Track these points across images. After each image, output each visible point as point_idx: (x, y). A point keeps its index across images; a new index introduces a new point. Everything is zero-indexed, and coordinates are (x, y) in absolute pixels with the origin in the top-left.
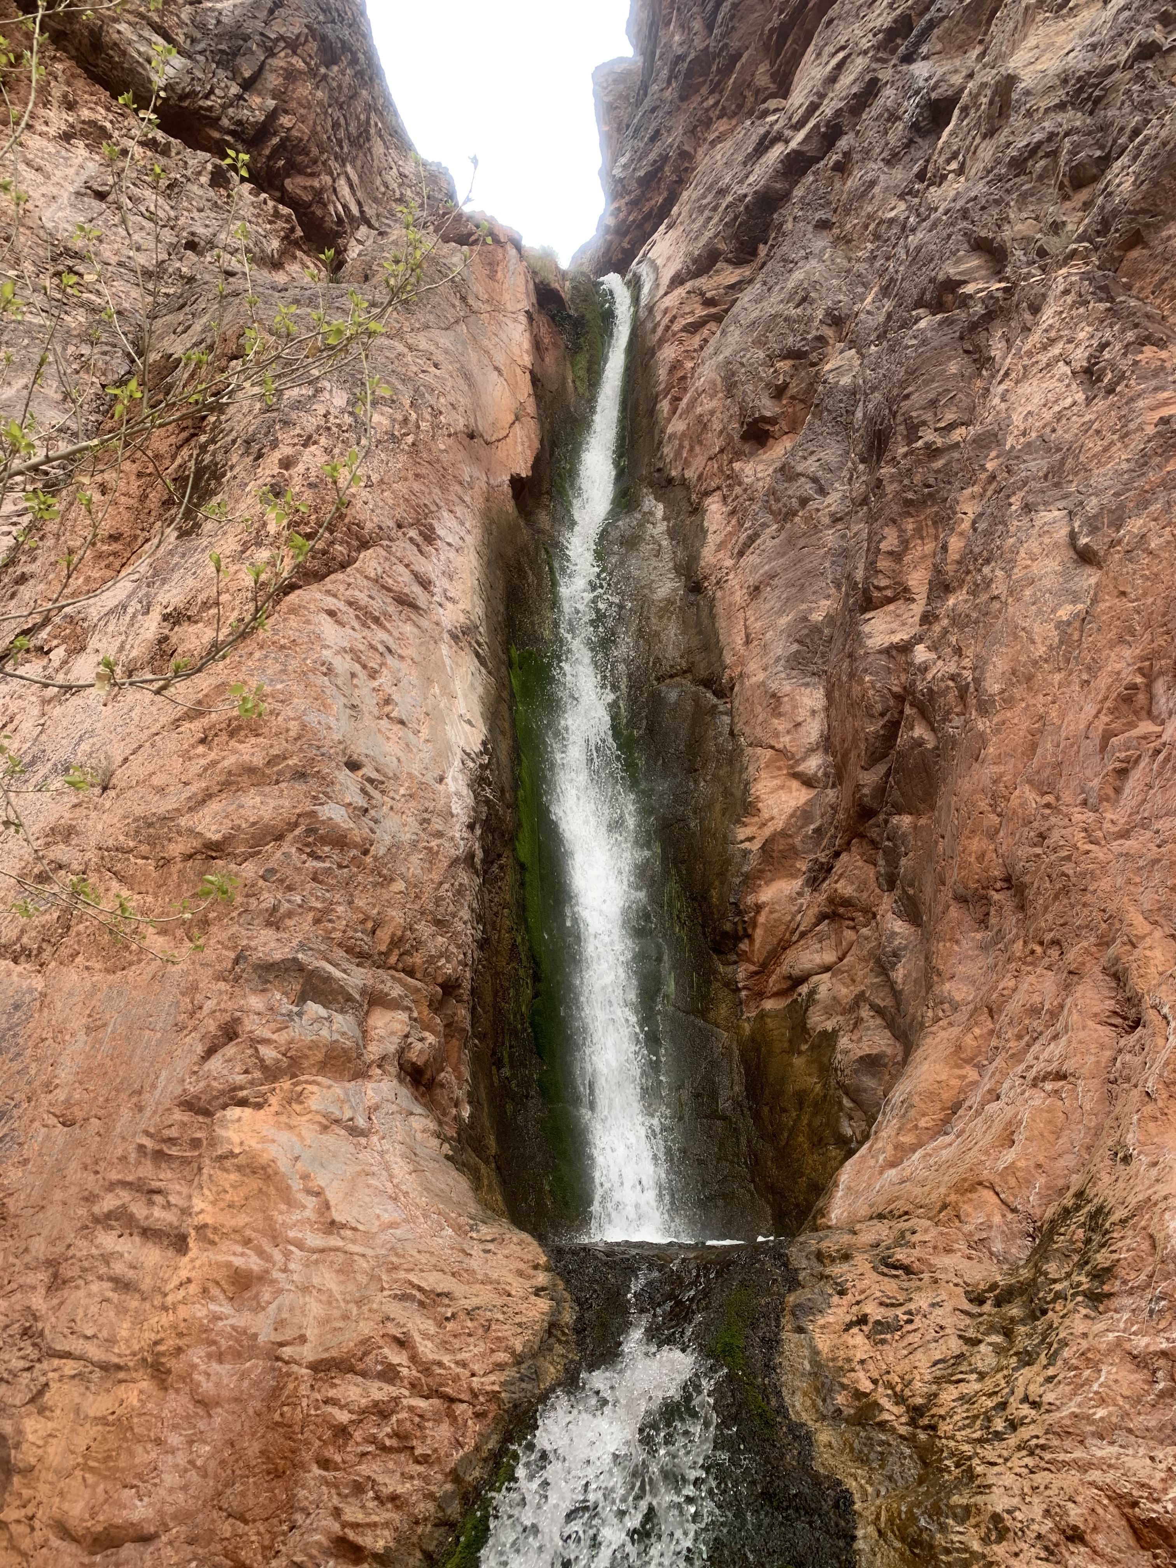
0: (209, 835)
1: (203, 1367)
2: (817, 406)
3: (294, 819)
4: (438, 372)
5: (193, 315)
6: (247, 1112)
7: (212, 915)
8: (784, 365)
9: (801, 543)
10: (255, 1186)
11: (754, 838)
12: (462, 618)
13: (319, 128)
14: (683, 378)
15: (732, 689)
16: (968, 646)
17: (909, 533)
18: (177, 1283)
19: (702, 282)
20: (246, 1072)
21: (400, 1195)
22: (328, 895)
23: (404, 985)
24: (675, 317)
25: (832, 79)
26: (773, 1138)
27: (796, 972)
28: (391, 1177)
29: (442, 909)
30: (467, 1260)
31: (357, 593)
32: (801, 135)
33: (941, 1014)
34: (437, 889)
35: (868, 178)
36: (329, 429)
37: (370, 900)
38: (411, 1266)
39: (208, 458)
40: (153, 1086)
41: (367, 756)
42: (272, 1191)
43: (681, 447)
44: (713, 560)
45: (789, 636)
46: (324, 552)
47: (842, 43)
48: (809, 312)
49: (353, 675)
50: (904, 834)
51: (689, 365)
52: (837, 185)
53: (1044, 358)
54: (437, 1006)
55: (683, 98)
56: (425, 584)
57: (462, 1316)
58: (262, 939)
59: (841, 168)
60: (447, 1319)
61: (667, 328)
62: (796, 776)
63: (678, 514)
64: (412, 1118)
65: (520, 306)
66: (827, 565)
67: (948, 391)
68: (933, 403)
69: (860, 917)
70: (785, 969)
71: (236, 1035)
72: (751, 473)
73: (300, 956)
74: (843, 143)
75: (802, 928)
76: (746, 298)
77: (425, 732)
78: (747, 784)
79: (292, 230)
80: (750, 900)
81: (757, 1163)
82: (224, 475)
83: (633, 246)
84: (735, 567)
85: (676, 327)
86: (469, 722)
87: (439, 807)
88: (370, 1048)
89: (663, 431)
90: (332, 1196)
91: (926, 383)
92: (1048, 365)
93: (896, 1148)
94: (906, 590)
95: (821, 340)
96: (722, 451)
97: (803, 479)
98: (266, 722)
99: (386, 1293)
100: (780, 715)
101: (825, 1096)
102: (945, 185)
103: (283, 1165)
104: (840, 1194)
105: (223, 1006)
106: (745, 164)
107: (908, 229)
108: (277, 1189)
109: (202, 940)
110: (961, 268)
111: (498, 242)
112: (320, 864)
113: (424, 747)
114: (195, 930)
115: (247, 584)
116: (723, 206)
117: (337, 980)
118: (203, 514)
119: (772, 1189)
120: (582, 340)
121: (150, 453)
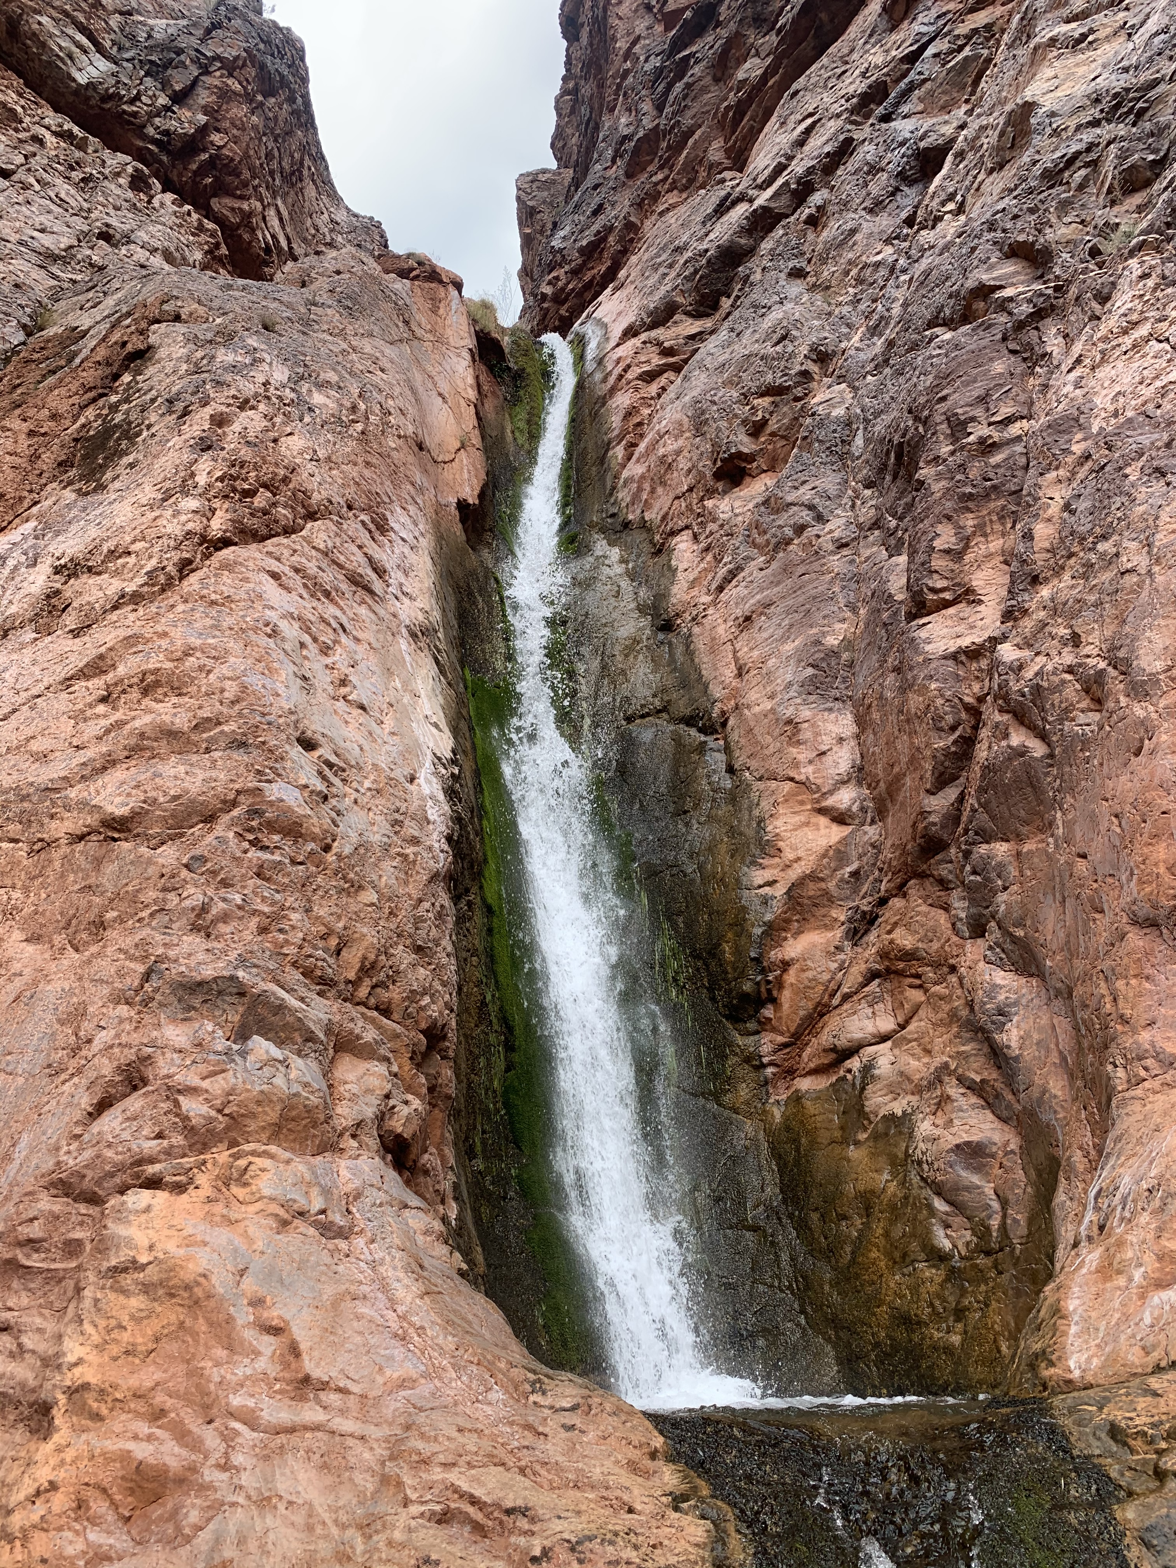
0: (110, 809)
2: (805, 438)
3: (231, 797)
4: (385, 376)
5: (105, 293)
6: (161, 1197)
7: (111, 915)
8: (764, 402)
9: (801, 570)
10: (173, 1318)
11: (775, 881)
12: (421, 617)
13: (252, 152)
14: (640, 424)
15: (724, 724)
16: (1088, 633)
17: (970, 530)
18: (31, 1491)
19: (659, 333)
20: (160, 1136)
21: (411, 1331)
22: (278, 897)
23: (379, 1027)
24: (629, 366)
25: (801, 143)
26: (830, 1253)
27: (842, 1042)
28: (393, 1303)
29: (422, 933)
30: (540, 1444)
31: (304, 560)
32: (770, 192)
33: (1143, 1073)
34: (415, 907)
35: (848, 226)
36: (268, 398)
37: (334, 909)
38: (451, 1459)
39: (119, 418)
40: (7, 1158)
41: (323, 734)
42: (202, 1326)
43: (640, 489)
44: (686, 598)
45: (800, 661)
46: (265, 512)
47: (811, 110)
48: (790, 349)
49: (302, 645)
50: (1001, 865)
51: (646, 411)
52: (811, 236)
53: (1127, 341)
54: (420, 1059)
55: (630, 175)
56: (380, 572)
57: (562, 1554)
58: (185, 948)
59: (813, 222)
60: (534, 1560)
61: (620, 377)
62: (822, 811)
63: (638, 556)
64: (407, 1213)
65: (462, 343)
66: (837, 589)
67: (1001, 386)
68: (983, 400)
69: (929, 973)
70: (825, 1038)
71: (145, 1082)
72: (727, 508)
73: (240, 974)
74: (817, 198)
75: (845, 989)
76: (711, 344)
77: (389, 723)
78: (761, 821)
79: (217, 246)
80: (775, 955)
81: (808, 1287)
82: (138, 434)
83: (571, 313)
84: (714, 603)
85: (630, 375)
86: (436, 726)
87: (412, 809)
88: (339, 1110)
89: (616, 477)
90: (299, 1333)
91: (966, 384)
92: (1134, 346)
94: (969, 591)
95: (806, 375)
96: (691, 490)
97: (795, 508)
98: (192, 679)
99: (415, 1509)
100: (799, 743)
101: (906, 1198)
102: (940, 226)
103: (221, 1282)
104: (1073, 1329)
105: (124, 1039)
106: (704, 223)
107: (897, 271)
108: (211, 1324)
109: (94, 949)
110: (996, 274)
111: (441, 282)
112: (266, 856)
113: (391, 740)
114: (84, 936)
115: (169, 530)
116: (682, 262)
117: (293, 1011)
118: (109, 475)
119: (834, 1322)
120: (522, 393)
121: (46, 412)
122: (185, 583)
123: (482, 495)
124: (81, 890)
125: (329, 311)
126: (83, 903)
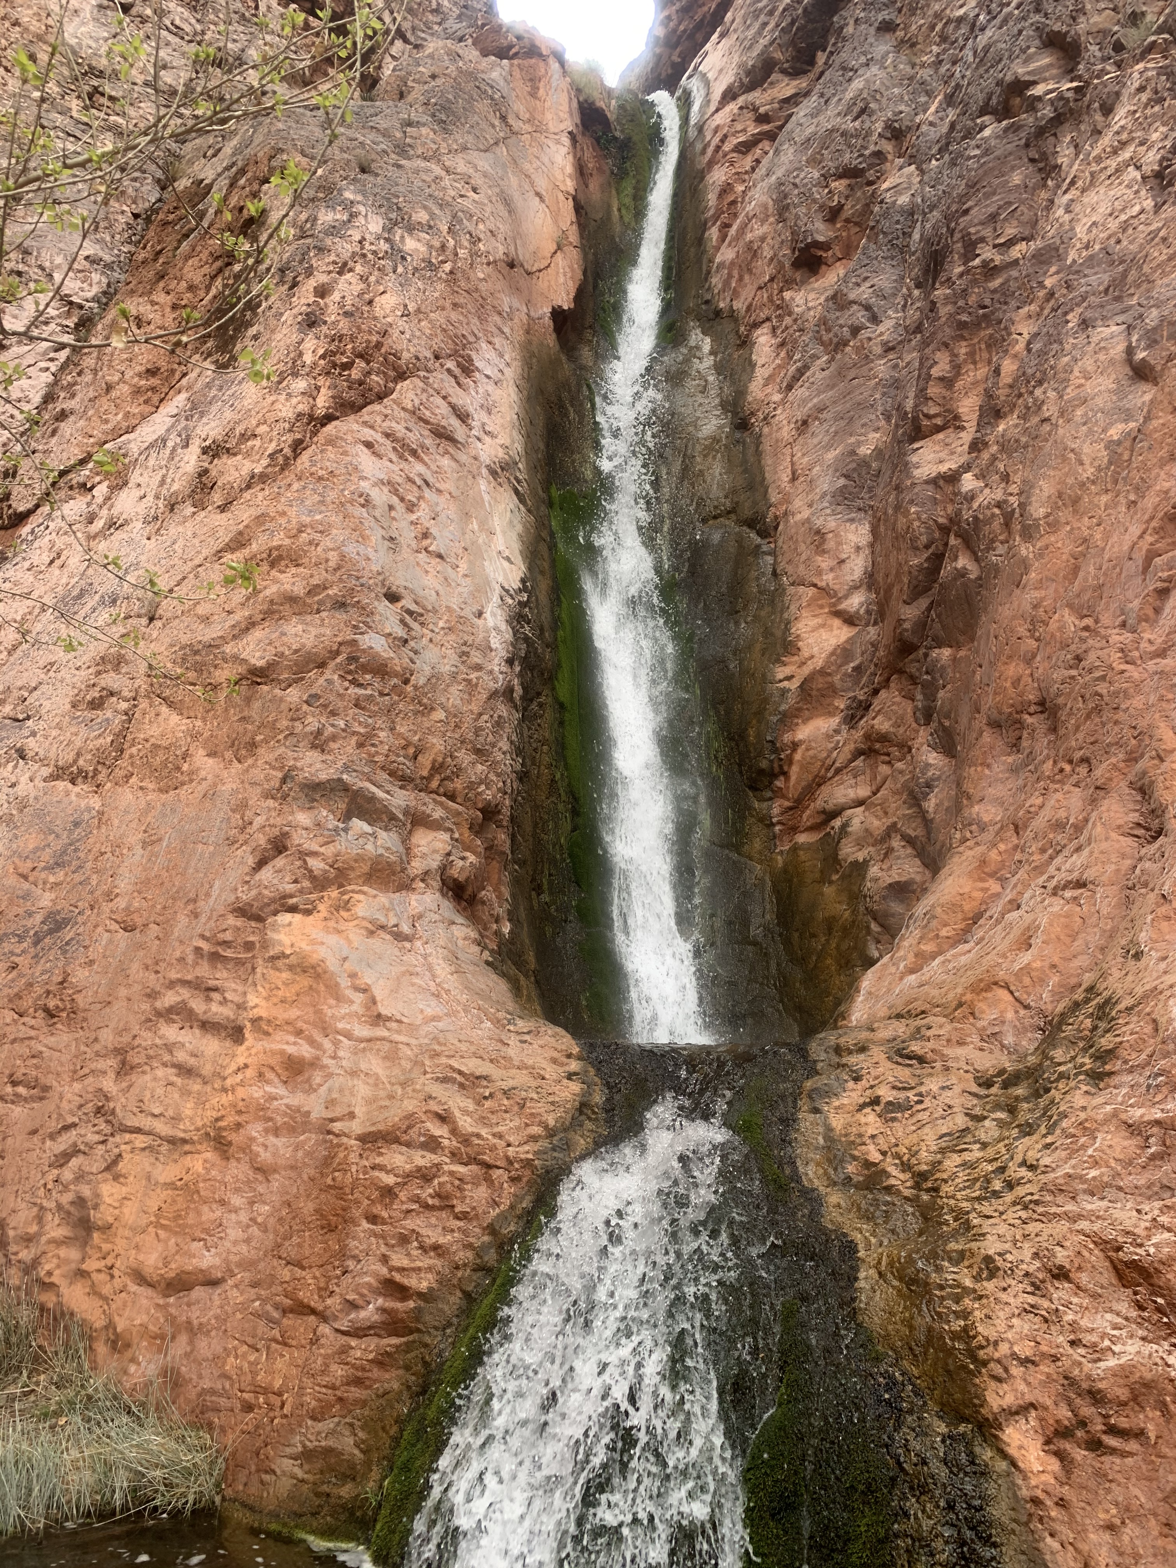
0: (253, 661)
1: (261, 1140)
2: (873, 228)
3: (335, 647)
4: (476, 196)
5: (223, 138)
6: (297, 918)
7: (259, 738)
8: (839, 185)
9: (852, 374)
10: (306, 984)
11: (792, 677)
12: (501, 453)
14: (734, 203)
15: (776, 527)
16: (1016, 472)
17: (962, 358)
18: (235, 1068)
19: (756, 96)
20: (296, 881)
21: (442, 992)
22: (370, 721)
23: (445, 808)
24: (725, 136)
26: (802, 961)
27: (830, 807)
28: (434, 977)
29: (481, 739)
30: (504, 1049)
31: (394, 424)
33: (968, 835)
34: (476, 720)
36: (364, 256)
37: (411, 727)
38: (452, 1053)
40: (208, 895)
41: (406, 588)
42: (322, 988)
43: (730, 276)
44: (760, 396)
45: (836, 470)
46: (361, 383)
48: (867, 125)
49: (391, 508)
50: (943, 667)
51: (740, 188)
53: (1112, 163)
54: (477, 829)
56: (463, 417)
57: (499, 1095)
58: (308, 760)
60: (485, 1098)
61: (718, 148)
62: (838, 614)
63: (726, 348)
64: (454, 927)
65: (562, 126)
66: (878, 396)
67: (1010, 203)
68: (993, 218)
69: (895, 752)
70: (819, 804)
71: (286, 849)
72: (802, 302)
73: (345, 777)
75: (837, 765)
76: (801, 112)
77: (464, 566)
78: (788, 622)
80: (787, 738)
81: (786, 985)
82: (259, 305)
84: (783, 402)
85: (727, 147)
86: (508, 559)
87: (478, 641)
88: (413, 864)
89: (711, 261)
90: (378, 992)
91: (987, 196)
92: (1117, 171)
93: (916, 955)
94: (957, 417)
95: (879, 155)
96: (772, 279)
97: (855, 307)
98: (305, 552)
99: (429, 1076)
100: (824, 552)
101: (854, 922)
103: (332, 964)
104: (860, 999)
105: (272, 821)
107: (977, 29)
108: (327, 986)
109: (250, 761)
110: (1032, 66)
111: (540, 55)
112: (362, 692)
113: (463, 582)
114: (244, 752)
115: (284, 414)
116: (781, 9)
117: (381, 801)
118: (238, 347)
120: (628, 164)
121: (184, 284)
122: (299, 461)
123: (580, 295)
124: (240, 720)
125: (424, 131)
126: (241, 730)
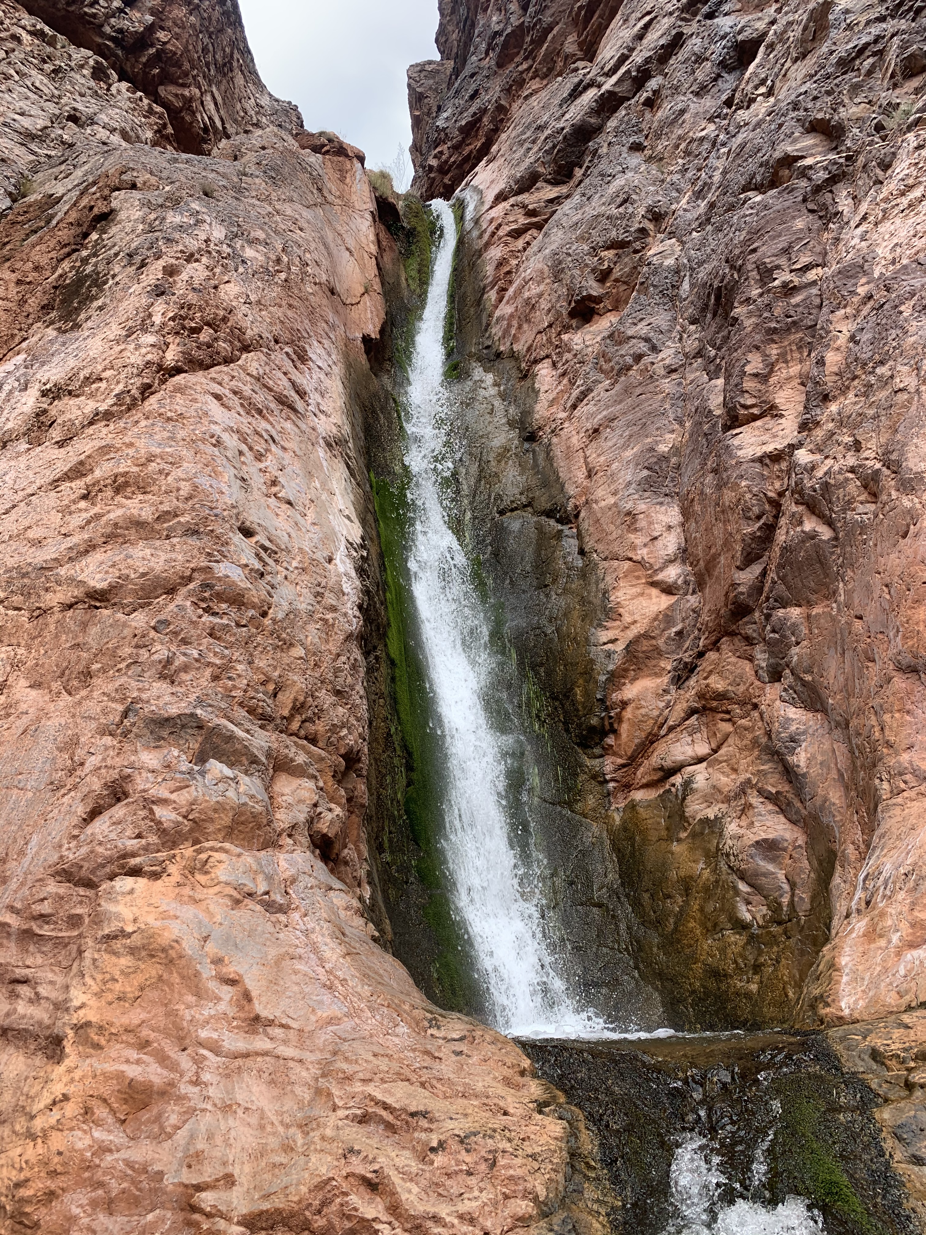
0: (92, 583)
1: (85, 1221)
2: (642, 283)
3: (188, 573)
4: (303, 234)
5: (75, 166)
6: (142, 882)
7: (96, 666)
8: (609, 254)
9: (638, 391)
10: (154, 973)
11: (617, 640)
12: (335, 430)
13: (191, 47)
14: (509, 272)
15: (577, 516)
16: (867, 440)
17: (774, 358)
18: (49, 1101)
19: (524, 198)
20: (139, 836)
21: (336, 982)
22: (226, 652)
23: (308, 753)
24: (500, 225)
25: (640, 37)
26: (658, 923)
27: (668, 763)
28: (322, 961)
29: (340, 680)
30: (436, 1065)
31: (240, 384)
32: (614, 79)
33: (903, 786)
34: (334, 660)
35: (679, 107)
36: (209, 252)
37: (271, 662)
38: (368, 1077)
39: (89, 269)
40: (22, 853)
41: (259, 524)
42: (176, 979)
43: (509, 326)
44: (547, 414)
45: (637, 464)
46: (209, 346)
47: (648, 9)
48: (630, 210)
49: (241, 453)
50: (794, 624)
51: (514, 262)
52: (648, 116)
53: (904, 202)
54: (340, 777)
55: (500, 65)
56: (302, 394)
57: (454, 1145)
58: (155, 692)
59: (650, 103)
60: (433, 1150)
61: (493, 234)
62: (654, 584)
63: (508, 380)
64: (332, 894)
65: (365, 207)
66: (667, 406)
67: (801, 239)
68: (786, 251)
69: (737, 710)
70: (655, 760)
71: (126, 795)
72: (579, 341)
73: (199, 712)
74: (653, 84)
75: (671, 723)
76: (567, 206)
77: (311, 516)
78: (605, 592)
79: (164, 126)
80: (616, 696)
81: (640, 949)
82: (105, 283)
83: (453, 182)
84: (569, 418)
85: (501, 233)
86: (348, 518)
87: (331, 584)
88: (278, 816)
89: (490, 316)
90: (250, 983)
91: (773, 238)
92: (910, 206)
94: (773, 407)
95: (643, 231)
96: (550, 326)
97: (634, 341)
98: (155, 480)
99: (341, 1113)
100: (636, 530)
101: (717, 881)
102: (753, 106)
103: (189, 946)
104: (845, 979)
105: (109, 762)
106: (561, 105)
108: (183, 978)
109: (83, 693)
110: (798, 146)
111: (347, 156)
112: (217, 620)
113: (313, 529)
114: (75, 683)
115: (132, 360)
116: (543, 138)
117: (241, 740)
118: (83, 316)
119: (660, 975)
120: (413, 247)
121: (30, 264)
122: (146, 403)
123: (382, 331)
124: (72, 647)
125: (257, 181)
126: (74, 658)
